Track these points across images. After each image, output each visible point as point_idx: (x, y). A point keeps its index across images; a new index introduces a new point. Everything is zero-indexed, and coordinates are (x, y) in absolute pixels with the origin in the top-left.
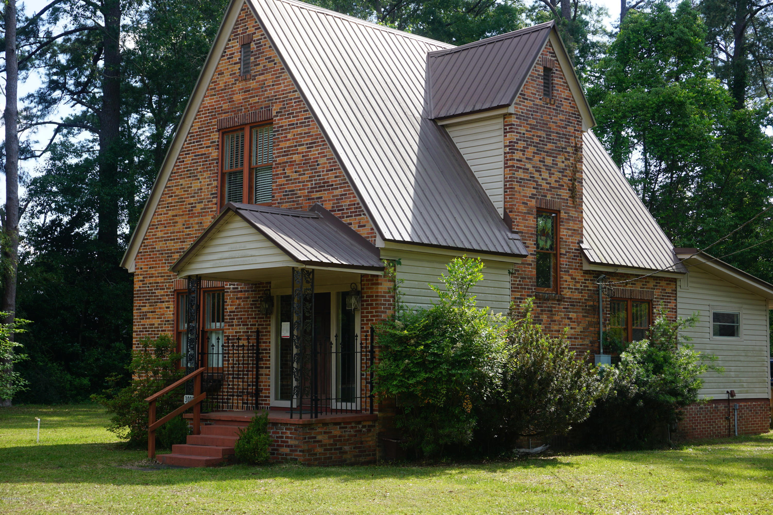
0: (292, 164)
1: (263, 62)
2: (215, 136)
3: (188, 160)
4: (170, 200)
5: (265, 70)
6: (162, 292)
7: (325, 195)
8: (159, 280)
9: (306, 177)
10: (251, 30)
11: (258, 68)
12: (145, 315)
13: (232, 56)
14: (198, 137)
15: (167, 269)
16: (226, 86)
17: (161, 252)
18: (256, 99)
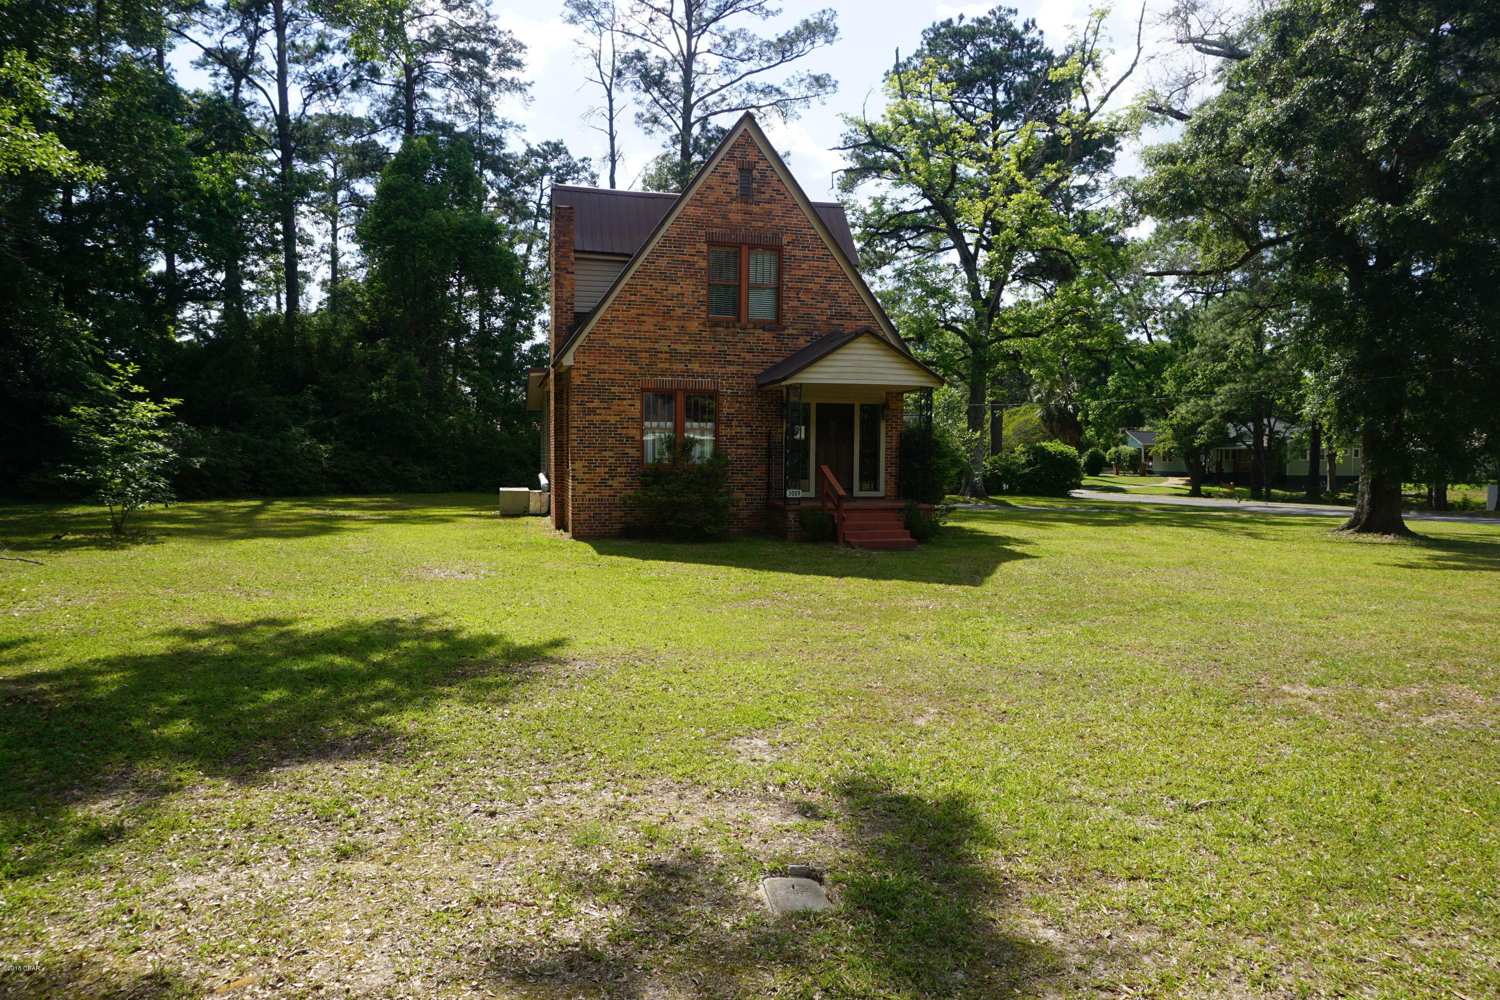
0: (807, 291)
1: (768, 193)
2: (704, 247)
3: (663, 262)
4: (633, 298)
5: (771, 200)
6: (622, 389)
7: (847, 323)
8: (617, 376)
9: (825, 305)
10: (751, 157)
11: (763, 196)
12: (593, 411)
13: (725, 175)
14: (678, 242)
15: (633, 368)
16: (718, 202)
17: (619, 349)
18: (761, 224)
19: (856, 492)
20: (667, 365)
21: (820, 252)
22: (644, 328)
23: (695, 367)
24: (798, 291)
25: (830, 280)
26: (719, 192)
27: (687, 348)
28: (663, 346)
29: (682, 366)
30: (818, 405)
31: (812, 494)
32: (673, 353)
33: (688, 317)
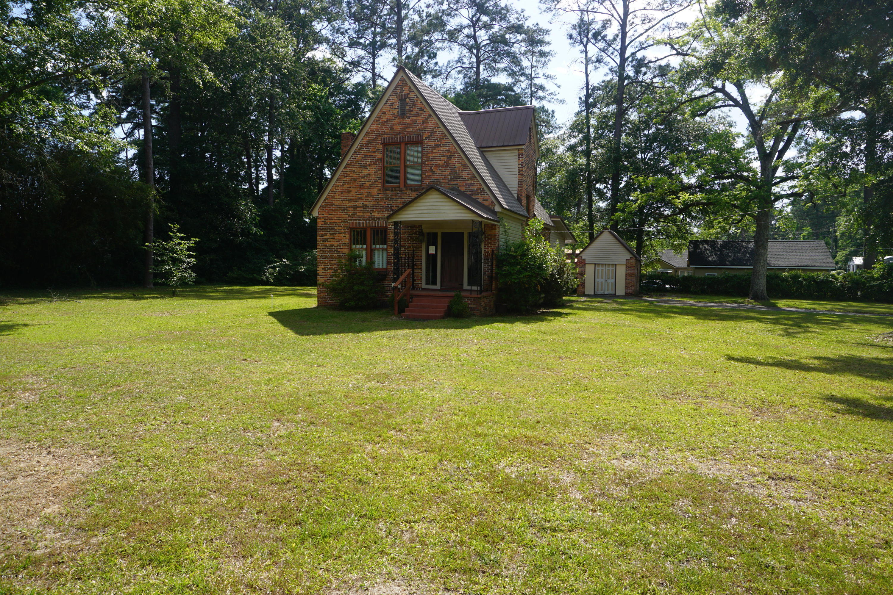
0: (437, 165)
1: (415, 110)
2: (380, 147)
3: (360, 158)
4: (345, 179)
5: (417, 114)
6: (340, 228)
7: (460, 183)
8: (337, 221)
9: (447, 173)
10: (406, 92)
11: (412, 113)
12: (327, 240)
13: (392, 104)
14: (367, 146)
15: (344, 216)
16: (388, 120)
17: (339, 206)
18: (411, 129)
19: (466, 287)
20: (361, 214)
21: (444, 141)
22: (351, 194)
23: (376, 214)
24: (431, 166)
25: (450, 157)
26: (388, 115)
27: (372, 204)
28: (359, 204)
29: (369, 214)
30: (443, 234)
31: (438, 287)
32: (365, 207)
33: (372, 187)
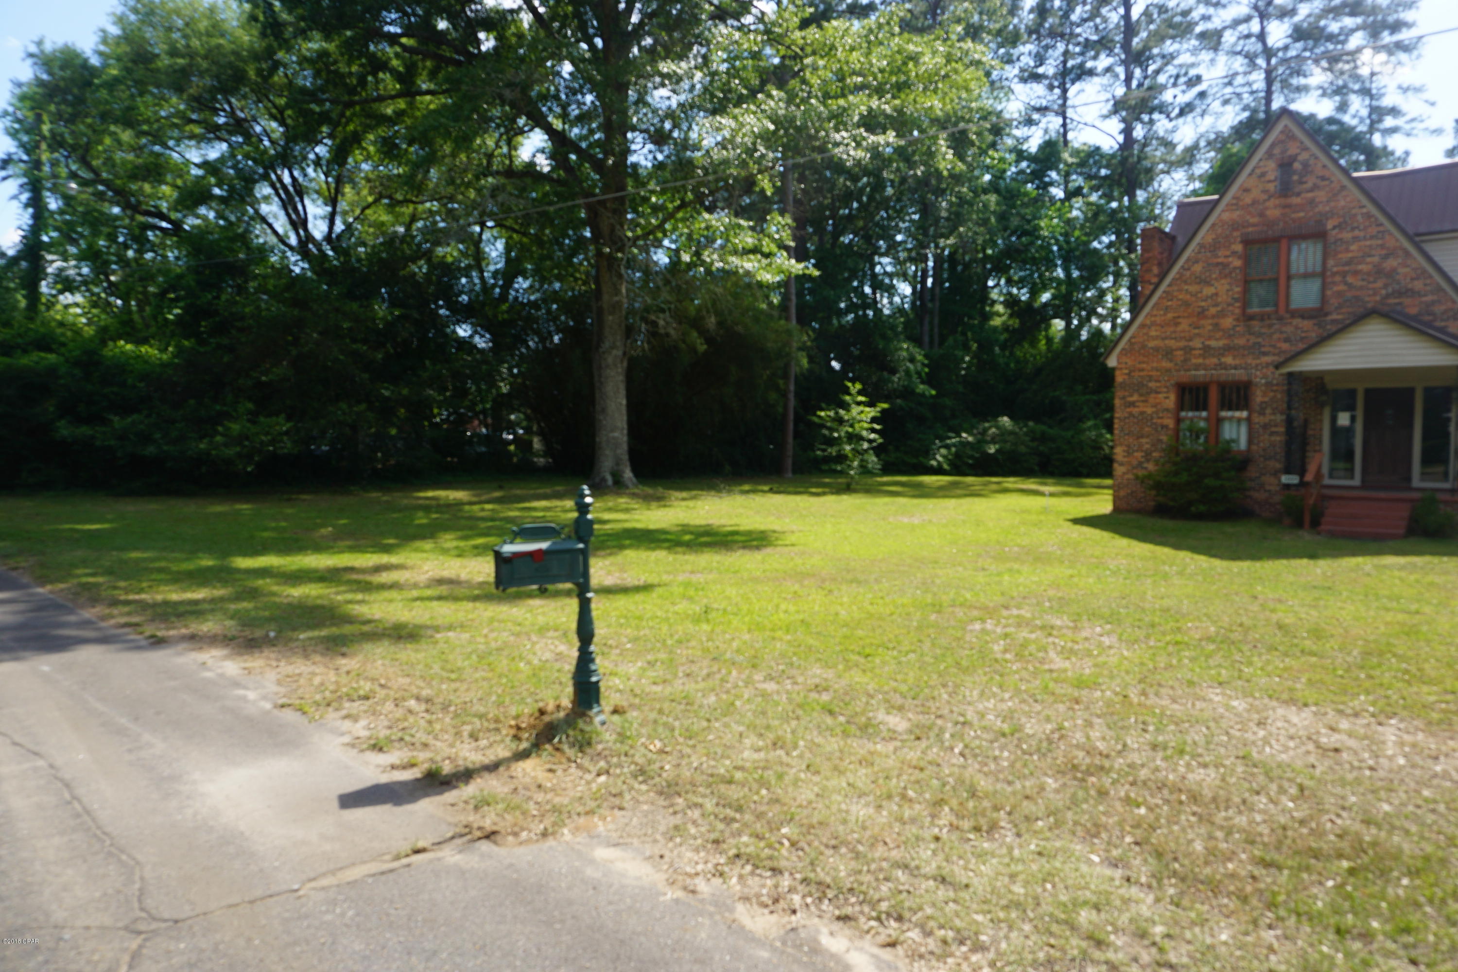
0: (1356, 273)
1: (1311, 181)
2: (1239, 248)
3: (1198, 268)
4: (1169, 303)
5: (1315, 187)
6: (1158, 384)
7: (1407, 301)
8: (1154, 373)
9: (1379, 284)
10: (1293, 149)
11: (1305, 186)
12: (1132, 404)
13: (1263, 175)
14: (1214, 247)
15: (1166, 364)
16: (1254, 202)
17: (1156, 349)
18: (1302, 214)
19: (1416, 482)
20: (1200, 361)
21: (1373, 230)
22: (1179, 328)
23: (1229, 360)
24: (1344, 274)
25: (1386, 257)
26: (1256, 193)
27: (1221, 343)
28: (1197, 343)
29: (1215, 360)
30: (1368, 392)
32: (1207, 350)
33: (1222, 314)
